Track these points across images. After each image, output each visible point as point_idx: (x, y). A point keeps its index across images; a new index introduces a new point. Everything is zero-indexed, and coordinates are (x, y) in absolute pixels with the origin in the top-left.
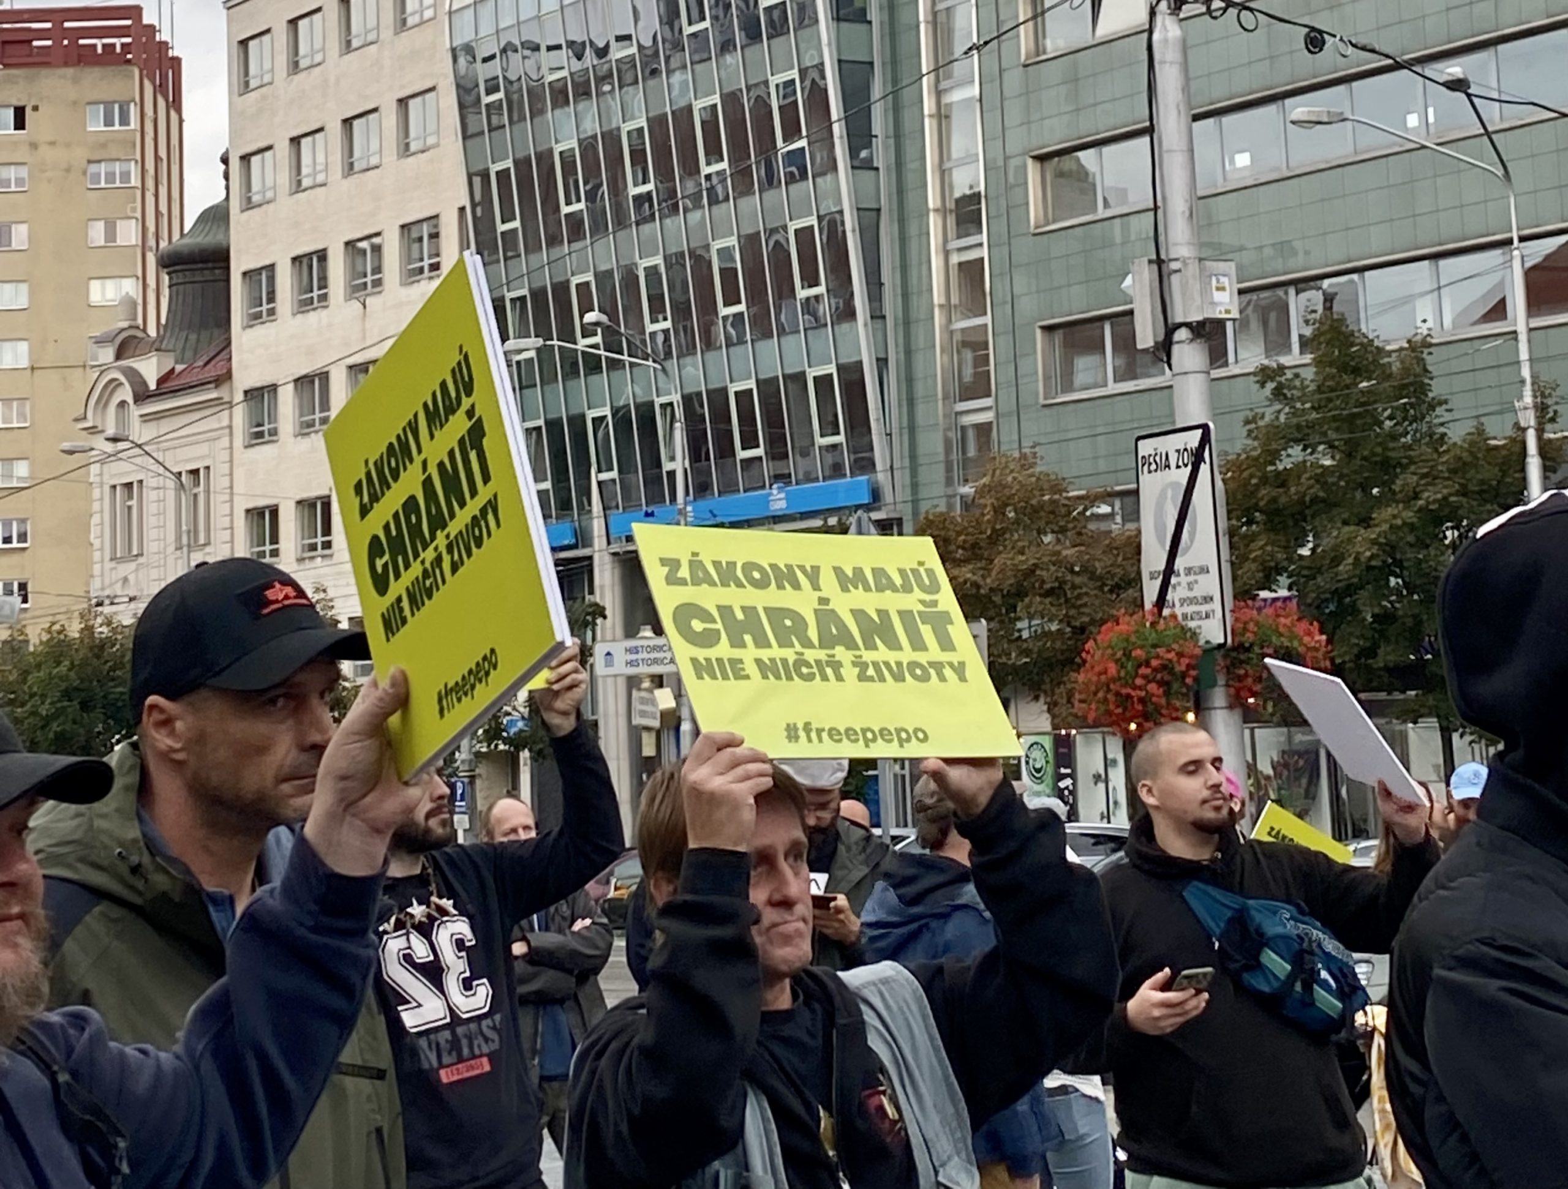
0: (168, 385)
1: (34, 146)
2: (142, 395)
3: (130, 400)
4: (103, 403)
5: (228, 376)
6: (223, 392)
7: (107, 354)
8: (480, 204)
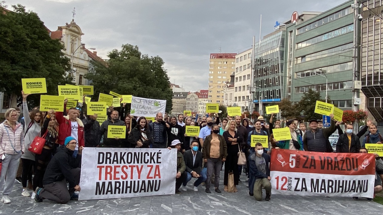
0: (230, 86)
1: (227, 65)
2: (228, 87)
4: (225, 87)
5: (234, 86)
7: (226, 83)
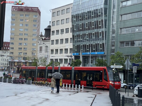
0: (45, 39)
3: (42, 40)
4: (39, 40)
5: (50, 39)
6: (50, 40)
7: (40, 36)
8: (73, 28)
